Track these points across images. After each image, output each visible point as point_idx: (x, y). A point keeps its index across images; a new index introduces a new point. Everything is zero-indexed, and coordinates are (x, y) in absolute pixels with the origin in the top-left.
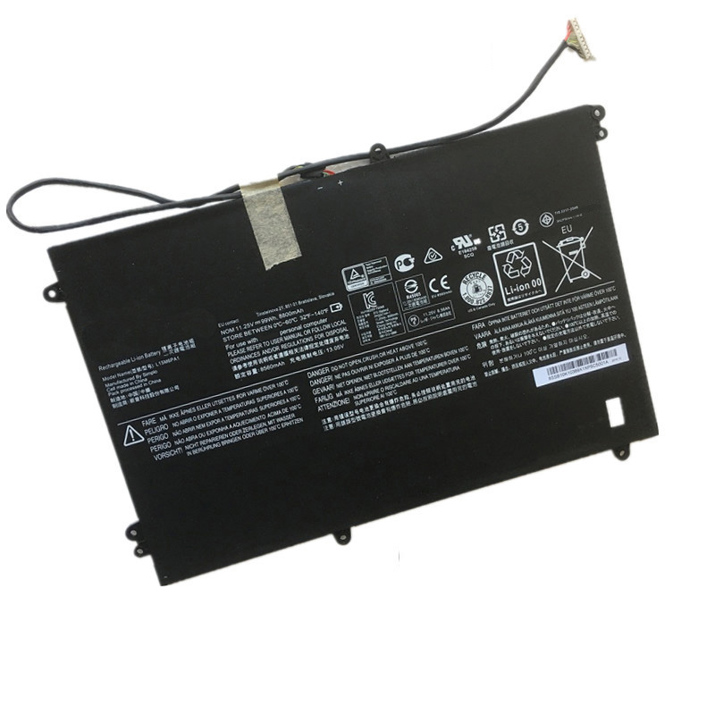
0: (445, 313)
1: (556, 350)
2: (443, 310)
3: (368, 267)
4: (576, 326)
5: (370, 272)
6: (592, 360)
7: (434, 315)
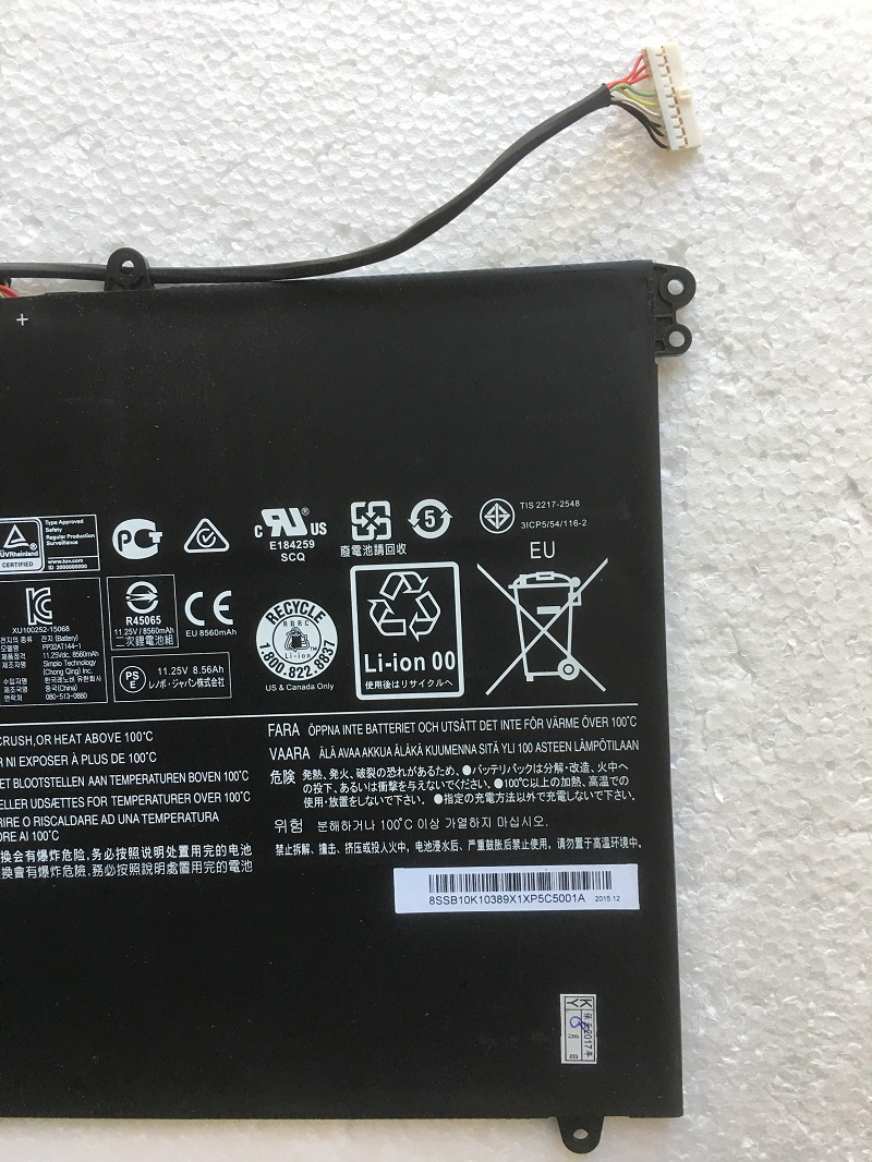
0: (209, 679)
1: (463, 836)
2: (207, 670)
3: (51, 529)
4: (521, 789)
5: (53, 541)
6: (544, 881)
7: (183, 678)
